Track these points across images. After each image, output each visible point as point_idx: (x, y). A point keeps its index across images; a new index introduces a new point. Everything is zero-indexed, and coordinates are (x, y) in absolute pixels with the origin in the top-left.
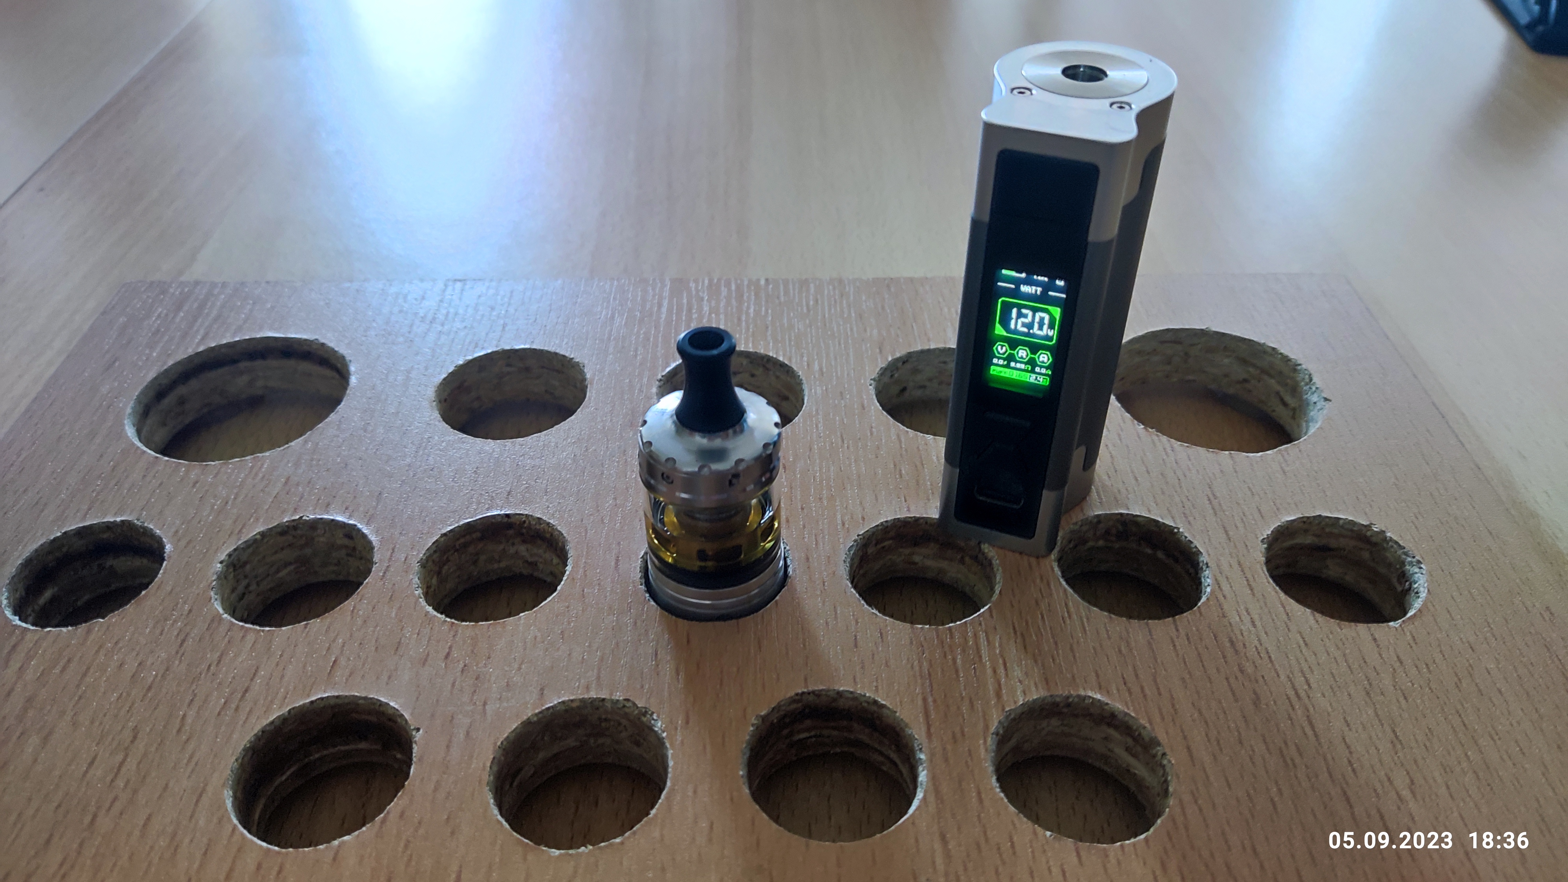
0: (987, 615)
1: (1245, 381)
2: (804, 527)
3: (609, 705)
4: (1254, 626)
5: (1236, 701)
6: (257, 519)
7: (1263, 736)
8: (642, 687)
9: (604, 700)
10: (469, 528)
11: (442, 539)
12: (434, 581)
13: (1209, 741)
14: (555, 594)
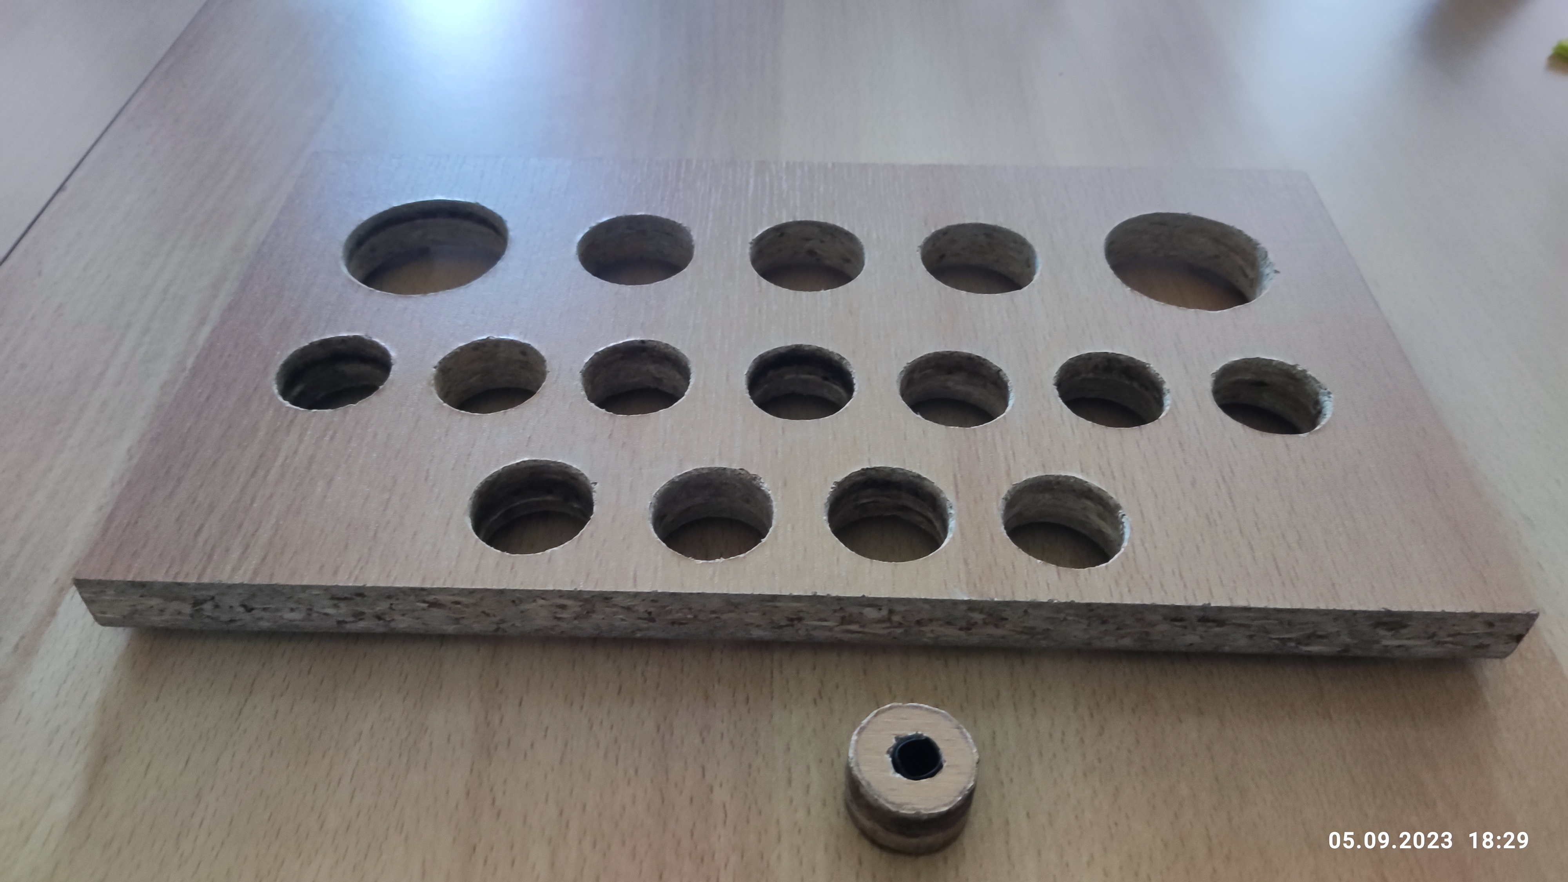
1: (1217, 256)
3: (729, 472)
8: (752, 459)
9: (725, 469)
13: (1157, 508)
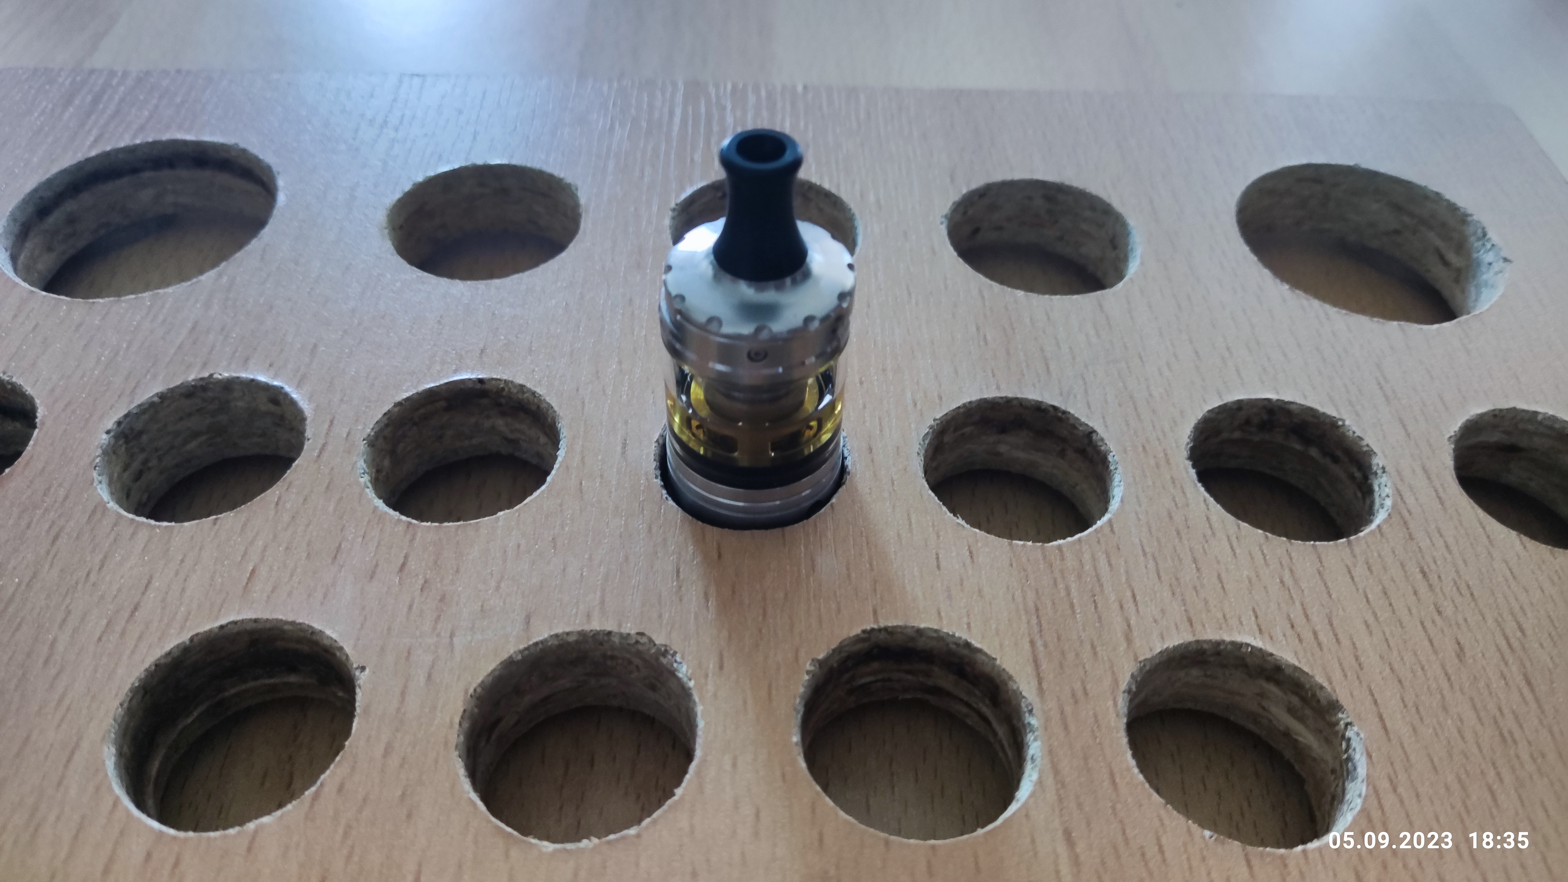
0: (1107, 530)
2: (864, 407)
3: (616, 640)
4: (1450, 552)
5: (1436, 652)
6: (155, 376)
7: (1472, 699)
8: (660, 616)
9: (610, 633)
10: (431, 395)
11: (396, 409)
12: (387, 463)
13: (1405, 706)
14: (543, 487)
